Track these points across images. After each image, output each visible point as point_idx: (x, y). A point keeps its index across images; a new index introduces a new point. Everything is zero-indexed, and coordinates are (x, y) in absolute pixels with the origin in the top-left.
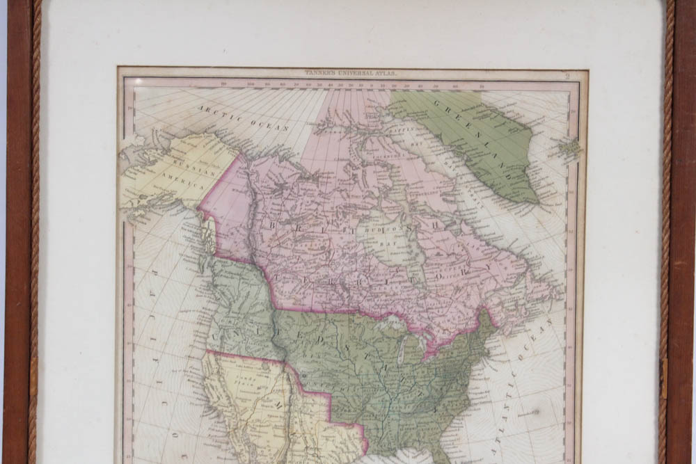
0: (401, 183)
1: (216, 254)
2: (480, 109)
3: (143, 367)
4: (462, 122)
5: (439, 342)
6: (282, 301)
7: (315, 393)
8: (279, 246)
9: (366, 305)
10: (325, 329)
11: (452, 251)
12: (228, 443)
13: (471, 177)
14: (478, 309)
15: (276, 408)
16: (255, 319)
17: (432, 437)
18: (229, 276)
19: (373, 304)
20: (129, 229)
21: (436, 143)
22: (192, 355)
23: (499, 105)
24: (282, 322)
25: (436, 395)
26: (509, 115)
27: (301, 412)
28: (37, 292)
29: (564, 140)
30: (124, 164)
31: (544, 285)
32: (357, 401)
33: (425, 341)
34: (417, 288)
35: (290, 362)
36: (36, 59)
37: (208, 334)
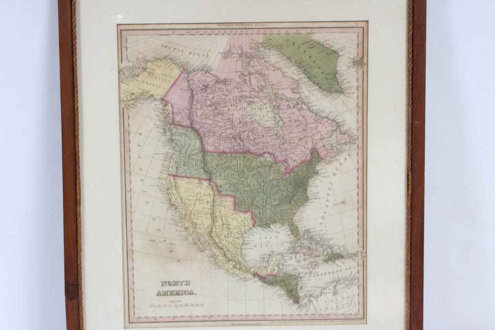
0: (270, 83)
1: (173, 123)
2: (312, 43)
3: (136, 184)
4: (302, 50)
5: (291, 167)
6: (208, 148)
7: (227, 196)
8: (206, 118)
9: (252, 149)
10: (231, 162)
11: (297, 119)
12: (181, 223)
13: (306, 80)
14: (311, 149)
15: (206, 203)
16: (194, 157)
17: (289, 217)
18: (180, 135)
19: (256, 148)
20: (126, 111)
21: (288, 62)
22: (161, 177)
23: (321, 40)
24: (208, 158)
25: (290, 195)
26: (327, 46)
27: (220, 206)
28: (78, 146)
29: (356, 59)
30: (122, 77)
31: (346, 136)
32: (249, 199)
33: (284, 167)
34: (280, 139)
35: (213, 180)
36: (74, 22)
37: (169, 166)
